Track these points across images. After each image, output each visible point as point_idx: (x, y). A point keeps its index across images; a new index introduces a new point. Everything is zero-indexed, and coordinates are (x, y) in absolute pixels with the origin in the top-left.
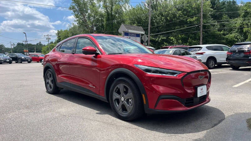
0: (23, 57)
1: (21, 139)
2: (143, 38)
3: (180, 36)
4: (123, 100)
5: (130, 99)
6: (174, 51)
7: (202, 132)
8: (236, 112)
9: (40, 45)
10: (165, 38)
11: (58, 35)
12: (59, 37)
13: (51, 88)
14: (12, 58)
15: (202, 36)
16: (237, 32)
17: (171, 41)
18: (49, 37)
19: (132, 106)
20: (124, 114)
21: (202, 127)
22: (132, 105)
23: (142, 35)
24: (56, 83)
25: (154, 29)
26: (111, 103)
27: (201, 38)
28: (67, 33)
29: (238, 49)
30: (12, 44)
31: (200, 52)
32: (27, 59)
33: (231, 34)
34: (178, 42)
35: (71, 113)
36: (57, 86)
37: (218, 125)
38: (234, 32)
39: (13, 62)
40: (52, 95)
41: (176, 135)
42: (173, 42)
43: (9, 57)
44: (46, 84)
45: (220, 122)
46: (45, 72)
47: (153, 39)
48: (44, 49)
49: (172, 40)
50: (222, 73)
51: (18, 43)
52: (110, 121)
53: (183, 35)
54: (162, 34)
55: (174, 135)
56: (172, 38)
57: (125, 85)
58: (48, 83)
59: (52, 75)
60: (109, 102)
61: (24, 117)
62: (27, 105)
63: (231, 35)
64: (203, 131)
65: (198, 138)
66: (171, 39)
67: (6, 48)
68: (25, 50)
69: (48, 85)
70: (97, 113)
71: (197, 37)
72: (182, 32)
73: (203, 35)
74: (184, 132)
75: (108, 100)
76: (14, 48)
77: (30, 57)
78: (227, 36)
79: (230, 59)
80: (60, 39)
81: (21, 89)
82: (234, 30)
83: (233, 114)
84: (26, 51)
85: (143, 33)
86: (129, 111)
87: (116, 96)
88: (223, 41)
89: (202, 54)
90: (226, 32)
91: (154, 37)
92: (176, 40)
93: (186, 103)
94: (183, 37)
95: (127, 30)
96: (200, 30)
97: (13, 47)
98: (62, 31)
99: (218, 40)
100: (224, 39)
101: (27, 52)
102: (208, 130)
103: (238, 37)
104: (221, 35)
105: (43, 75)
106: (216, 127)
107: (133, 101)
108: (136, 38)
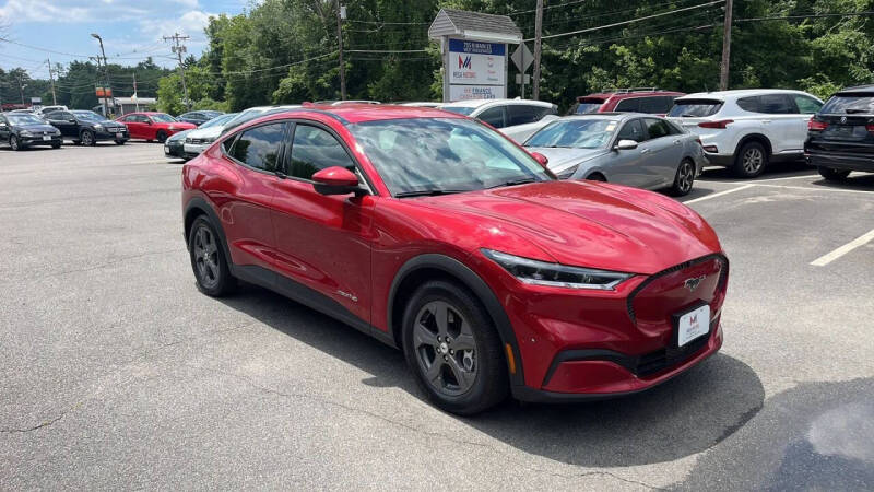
0: (97, 126)
1: (146, 483)
2: (516, 58)
3: (649, 42)
4: (445, 351)
5: (469, 352)
6: (621, 126)
7: (685, 459)
8: (801, 379)
9: (148, 69)
10: (595, 49)
11: (213, 36)
12: (216, 41)
13: (212, 277)
14: (61, 127)
15: (729, 40)
16: (856, 26)
17: (619, 63)
18: (182, 43)
19: (474, 374)
20: (449, 393)
21: (685, 440)
22: (473, 370)
23: (513, 47)
24: (230, 266)
25: (556, 15)
26: (409, 356)
27: (727, 50)
28: (246, 28)
29: (848, 112)
30: (53, 66)
31: (713, 118)
32: (110, 130)
33: (835, 31)
34: (642, 65)
35: (284, 378)
36: (232, 272)
37: (738, 433)
38: (846, 24)
39: (65, 142)
40: (217, 302)
41: (605, 470)
42: (624, 62)
43: (52, 124)
44: (196, 262)
45: (746, 417)
46: (192, 222)
47: (554, 52)
48: (164, 84)
49: (622, 55)
50: (787, 200)
51: (73, 62)
52: (406, 415)
53: (662, 39)
54: (586, 35)
55: (598, 469)
56: (621, 49)
57: (452, 307)
58: (201, 260)
59: (211, 237)
60: (401, 348)
61: (142, 394)
62: (146, 343)
63: (835, 37)
64: (687, 455)
65: (671, 482)
66: (618, 53)
67: (34, 81)
68: (99, 89)
69: (203, 269)
70: (365, 382)
71: (714, 45)
72: (658, 27)
73: (733, 37)
74: (628, 459)
75: (399, 343)
76: (61, 78)
77: (121, 124)
78: (819, 42)
79: (816, 147)
80: (222, 48)
81: (113, 274)
82: (847, 20)
83: (793, 386)
84: (103, 94)
85: (516, 39)
86: (464, 388)
87: (422, 335)
88: (805, 58)
89: (720, 125)
90: (816, 27)
91: (555, 46)
92: (633, 58)
93: (640, 367)
94: (659, 47)
95: (458, 32)
96: (722, 20)
97: (56, 78)
98: (224, 19)
99: (788, 54)
100: (807, 50)
101: (110, 97)
102: (704, 454)
103: (859, 46)
104: (798, 37)
105: (182, 229)
106: (728, 441)
107: (476, 357)
108: (490, 59)
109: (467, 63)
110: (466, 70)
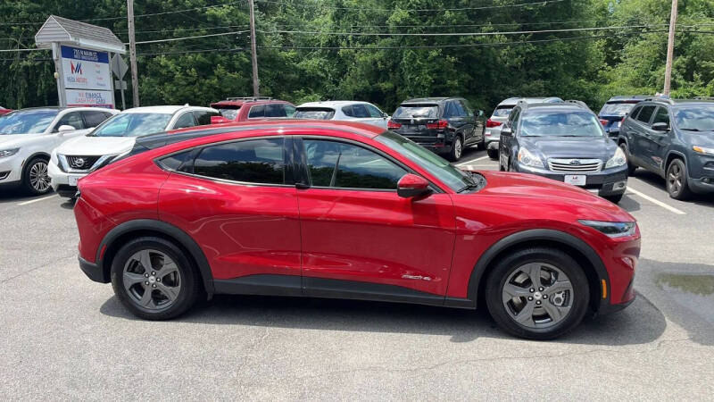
3: (190, 58)
5: (559, 293)
15: (256, 62)
16: (322, 55)
17: (164, 72)
19: (569, 307)
26: (496, 311)
27: (256, 68)
29: (414, 117)
33: (309, 58)
34: (187, 75)
49: (168, 67)
78: (302, 65)
85: (121, 49)
86: (558, 319)
87: (511, 291)
94: (198, 61)
95: (72, 39)
96: (250, 46)
103: (326, 69)
108: (97, 66)
109: (78, 69)
110: (76, 75)
